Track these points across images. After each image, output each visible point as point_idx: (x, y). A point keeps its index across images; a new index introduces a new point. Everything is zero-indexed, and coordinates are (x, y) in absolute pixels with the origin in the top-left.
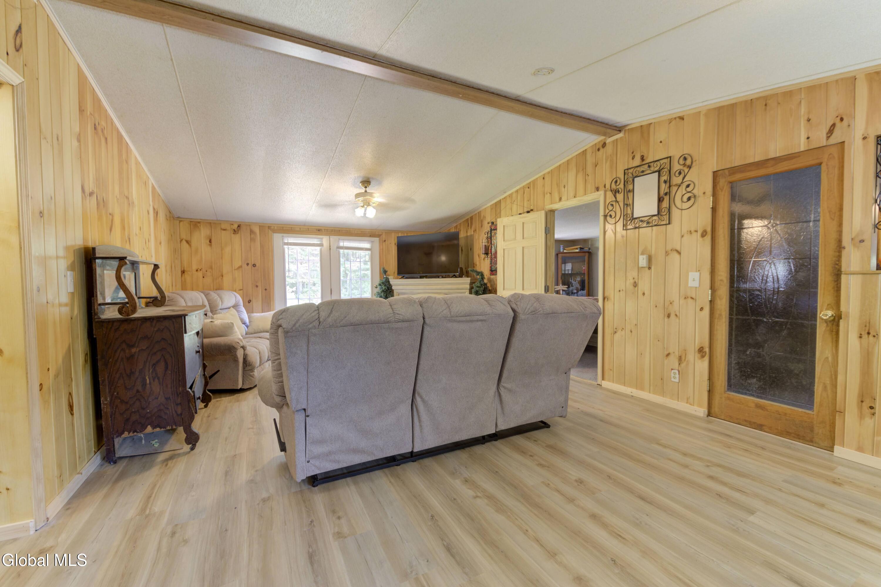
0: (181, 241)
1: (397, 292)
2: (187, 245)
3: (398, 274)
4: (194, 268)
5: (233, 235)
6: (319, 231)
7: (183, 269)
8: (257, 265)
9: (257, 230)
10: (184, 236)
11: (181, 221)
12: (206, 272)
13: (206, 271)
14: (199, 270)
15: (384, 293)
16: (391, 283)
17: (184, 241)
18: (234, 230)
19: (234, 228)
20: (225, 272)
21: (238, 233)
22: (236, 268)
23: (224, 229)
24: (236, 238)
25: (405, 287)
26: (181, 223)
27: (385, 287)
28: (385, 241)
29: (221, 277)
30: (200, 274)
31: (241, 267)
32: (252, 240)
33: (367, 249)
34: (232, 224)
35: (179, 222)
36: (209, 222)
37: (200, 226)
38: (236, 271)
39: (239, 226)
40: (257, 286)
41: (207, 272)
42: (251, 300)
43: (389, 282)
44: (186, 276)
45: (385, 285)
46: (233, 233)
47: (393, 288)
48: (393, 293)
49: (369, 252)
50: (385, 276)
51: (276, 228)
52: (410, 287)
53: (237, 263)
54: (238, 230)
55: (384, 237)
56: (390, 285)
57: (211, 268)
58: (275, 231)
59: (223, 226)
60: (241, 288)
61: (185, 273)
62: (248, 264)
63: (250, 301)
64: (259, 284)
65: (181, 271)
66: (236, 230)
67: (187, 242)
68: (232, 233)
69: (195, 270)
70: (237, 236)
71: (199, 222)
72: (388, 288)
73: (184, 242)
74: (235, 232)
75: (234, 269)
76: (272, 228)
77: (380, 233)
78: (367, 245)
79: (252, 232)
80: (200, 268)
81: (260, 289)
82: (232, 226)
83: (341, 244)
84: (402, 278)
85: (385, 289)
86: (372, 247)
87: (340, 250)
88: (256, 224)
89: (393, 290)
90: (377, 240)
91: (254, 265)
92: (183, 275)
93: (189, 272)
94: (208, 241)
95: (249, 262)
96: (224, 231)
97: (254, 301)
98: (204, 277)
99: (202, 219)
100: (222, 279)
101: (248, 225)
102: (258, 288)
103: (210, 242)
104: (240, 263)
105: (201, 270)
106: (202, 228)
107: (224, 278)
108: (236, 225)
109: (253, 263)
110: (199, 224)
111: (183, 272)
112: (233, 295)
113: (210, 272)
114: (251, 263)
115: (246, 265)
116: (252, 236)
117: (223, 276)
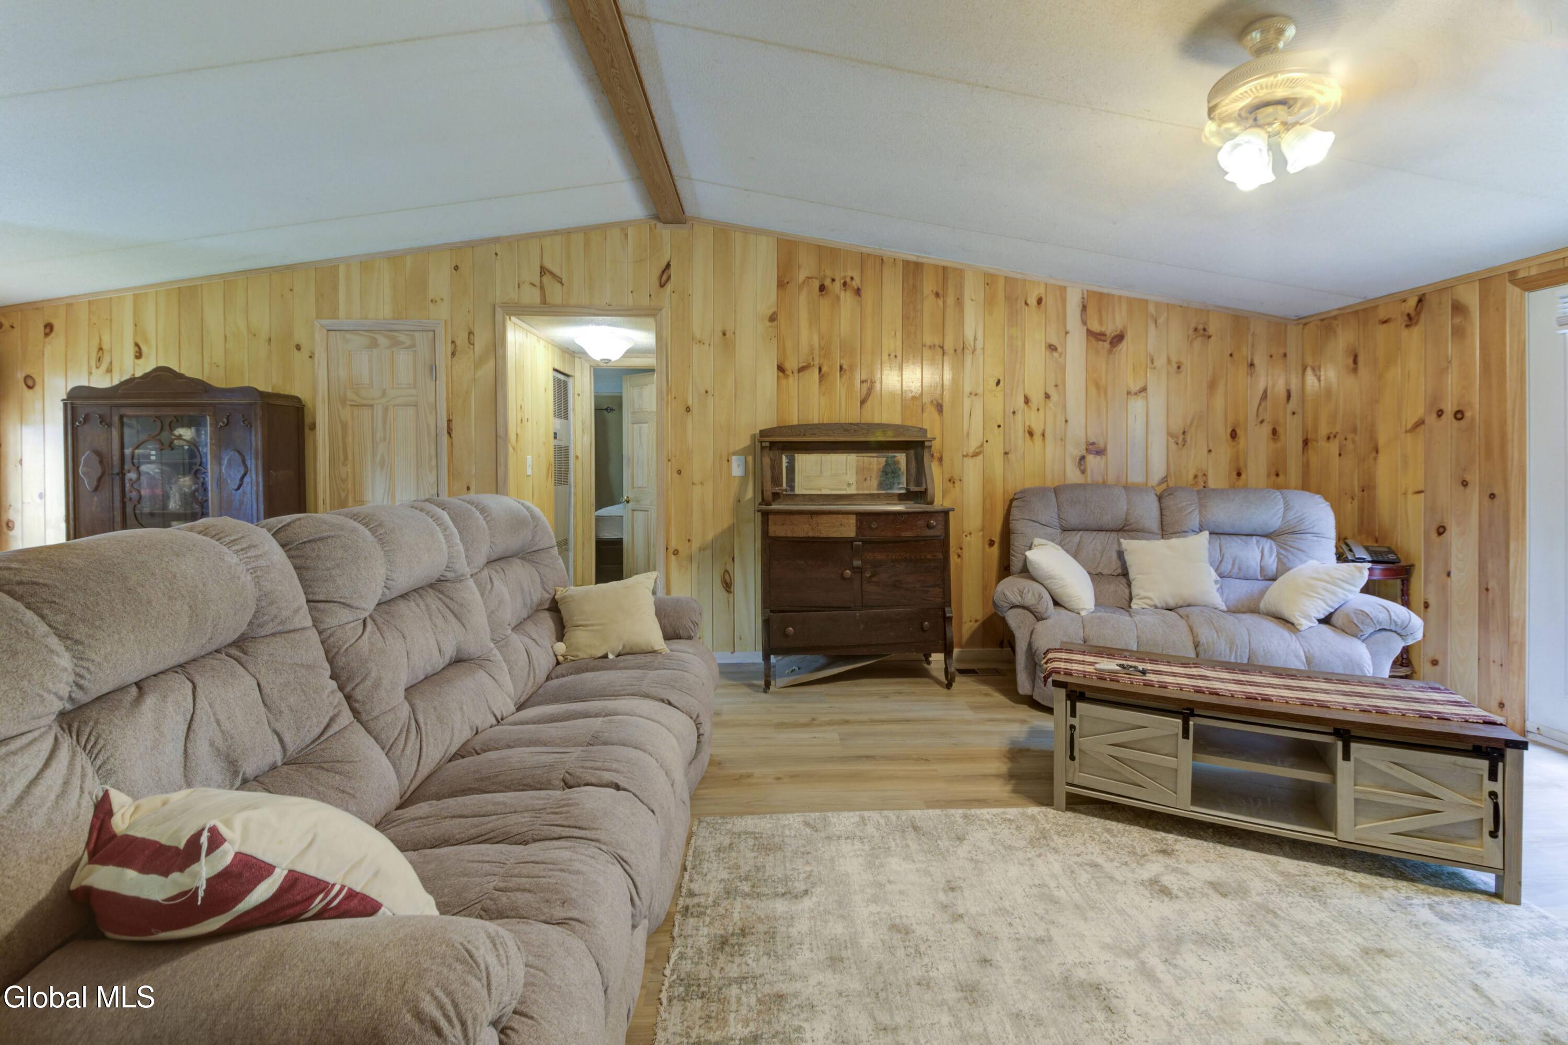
0: (1304, 371)
2: (1314, 379)
4: (1324, 431)
5: (1405, 333)
7: (1305, 438)
8: (1468, 414)
9: (1471, 298)
10: (1309, 360)
11: (1305, 324)
12: (1345, 442)
13: (1346, 439)
14: (1332, 436)
17: (1308, 372)
18: (1409, 315)
19: (1407, 311)
20: (1383, 439)
21: (1417, 323)
22: (1409, 426)
23: (1386, 319)
24: (1414, 338)
26: (1306, 328)
29: (1374, 454)
30: (1334, 447)
31: (1420, 423)
32: (1459, 333)
34: (1404, 301)
35: (1302, 329)
36: (1353, 310)
37: (1337, 326)
38: (1409, 435)
39: (1419, 301)
40: (1465, 484)
41: (1347, 442)
42: (1444, 527)
44: (1310, 452)
46: (1407, 326)
51: (1530, 272)
53: (1416, 410)
54: (1419, 314)
57: (1355, 431)
58: (1529, 285)
59: (1382, 315)
60: (1421, 488)
61: (1309, 444)
62: (1440, 413)
63: (1441, 530)
64: (1473, 477)
65: (1303, 442)
66: (1413, 313)
67: (1315, 372)
68: (1403, 326)
69: (1325, 438)
70: (1416, 331)
71: (1335, 318)
74: (1411, 320)
75: (1404, 430)
76: (1520, 276)
79: (1458, 309)
80: (1334, 432)
81: (1474, 492)
82: (1403, 304)
88: (1466, 279)
91: (1459, 415)
92: (1306, 449)
93: (1314, 443)
94: (1351, 361)
95: (1443, 407)
96: (1385, 325)
97: (1453, 530)
98: (1340, 455)
99: (1336, 307)
100: (1375, 459)
101: (1445, 288)
102: (1469, 489)
103: (1355, 362)
104: (1420, 412)
105: (1335, 437)
106: (1339, 331)
107: (1382, 457)
108: (1413, 302)
109: (1456, 409)
110: (1336, 322)
111: (1306, 442)
112: (1282, 502)
113: (1354, 442)
114: (1449, 408)
115: (1434, 416)
116: (1457, 320)
117: (1377, 452)
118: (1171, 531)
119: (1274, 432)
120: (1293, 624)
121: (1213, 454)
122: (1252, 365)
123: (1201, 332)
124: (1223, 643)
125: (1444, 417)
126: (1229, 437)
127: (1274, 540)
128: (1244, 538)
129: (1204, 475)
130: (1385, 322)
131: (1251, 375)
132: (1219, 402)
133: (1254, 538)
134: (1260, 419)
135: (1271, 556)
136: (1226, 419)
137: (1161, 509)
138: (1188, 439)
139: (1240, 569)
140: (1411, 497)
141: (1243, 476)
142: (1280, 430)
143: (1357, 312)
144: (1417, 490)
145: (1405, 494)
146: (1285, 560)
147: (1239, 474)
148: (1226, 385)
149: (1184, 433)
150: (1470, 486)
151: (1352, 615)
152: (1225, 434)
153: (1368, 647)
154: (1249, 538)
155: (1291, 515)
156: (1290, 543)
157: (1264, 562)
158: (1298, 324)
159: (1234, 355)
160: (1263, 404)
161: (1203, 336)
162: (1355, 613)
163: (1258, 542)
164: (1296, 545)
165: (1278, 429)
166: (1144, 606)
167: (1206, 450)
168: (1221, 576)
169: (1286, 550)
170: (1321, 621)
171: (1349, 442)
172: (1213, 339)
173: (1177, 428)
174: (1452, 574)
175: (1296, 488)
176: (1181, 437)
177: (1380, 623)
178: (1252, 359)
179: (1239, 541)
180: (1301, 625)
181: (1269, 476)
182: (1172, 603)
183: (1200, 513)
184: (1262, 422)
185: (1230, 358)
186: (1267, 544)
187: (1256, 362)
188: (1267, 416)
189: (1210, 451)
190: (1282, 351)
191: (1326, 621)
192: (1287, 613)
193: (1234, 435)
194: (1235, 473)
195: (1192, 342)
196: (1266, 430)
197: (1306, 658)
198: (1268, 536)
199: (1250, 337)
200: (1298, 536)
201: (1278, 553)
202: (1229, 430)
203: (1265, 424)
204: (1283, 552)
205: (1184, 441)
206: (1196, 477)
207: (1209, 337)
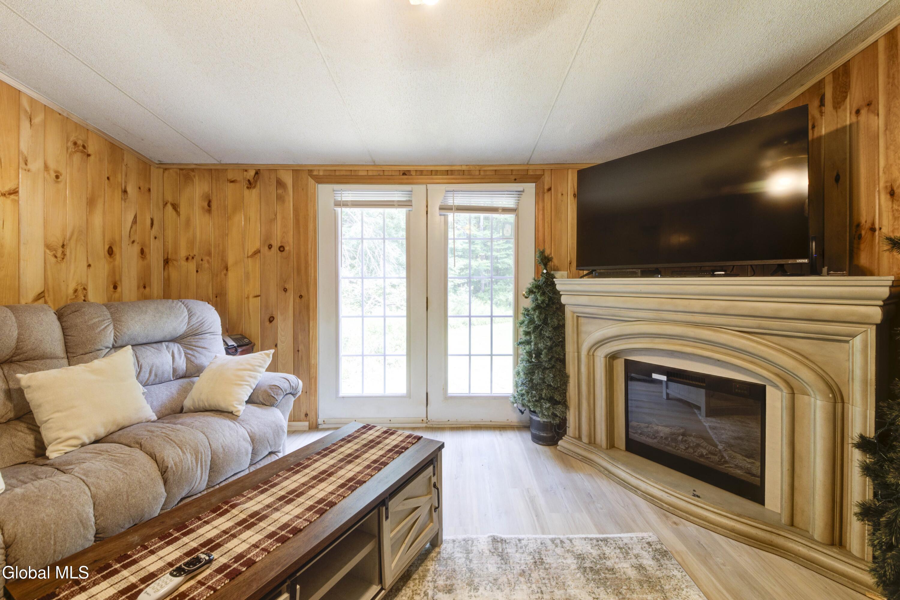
0: (165, 204)
1: (574, 313)
2: (174, 213)
3: (578, 266)
4: (183, 253)
5: (246, 192)
6: (404, 174)
7: (166, 257)
8: (287, 248)
9: (288, 179)
10: (169, 198)
11: (166, 169)
12: (201, 262)
13: (202, 260)
14: (190, 258)
15: (540, 313)
16: (558, 287)
17: (169, 205)
18: (249, 181)
19: (248, 178)
20: (231, 261)
21: (254, 187)
22: (250, 254)
23: (233, 180)
24: (252, 196)
25: (594, 300)
26: (167, 172)
27: (543, 298)
28: (549, 189)
29: (225, 271)
30: (192, 266)
31: (257, 252)
32: (280, 199)
33: (506, 210)
34: (246, 171)
35: (164, 172)
36: (208, 168)
37: (194, 176)
38: (250, 259)
39: (257, 173)
40: (285, 290)
41: (203, 262)
42: (273, 318)
43: (553, 285)
44: (170, 269)
45: (543, 294)
46: (248, 188)
47: (564, 300)
48: (564, 313)
49: (510, 218)
50: (545, 271)
51: (321, 173)
52: (611, 301)
53: (254, 244)
54: (256, 182)
55: (547, 180)
56: (557, 294)
57: (209, 254)
58: (320, 180)
59: (230, 176)
60: (258, 294)
61: (170, 264)
62: (270, 247)
63: (271, 319)
64: (290, 286)
65: (164, 261)
66: (252, 180)
67: (175, 207)
68: (245, 187)
69: (185, 259)
70: (255, 192)
71: (193, 170)
72: (550, 299)
73: (169, 208)
74: (251, 185)
75: (246, 256)
76: (315, 173)
77: (538, 173)
78: (508, 202)
79: (280, 184)
80: (192, 255)
81: (291, 297)
82: (245, 173)
83: (450, 202)
84: (590, 274)
85: (543, 302)
86: (518, 204)
87: (448, 214)
88: (285, 167)
89: (564, 305)
90: (530, 188)
91: (281, 249)
92: (167, 267)
93: (175, 262)
94: (206, 204)
95: (272, 243)
96: (232, 184)
97: (279, 319)
98: (197, 271)
99: (195, 162)
100: (226, 275)
101: (273, 169)
102: (288, 294)
103: (209, 205)
104: (257, 245)
105: (193, 258)
106: (196, 180)
107: (230, 274)
108: (252, 173)
109: (279, 245)
110: (193, 174)
111: (166, 262)
112: (185, 310)
113: (208, 262)
114: (276, 244)
115: (267, 248)
116: (280, 191)
117: (227, 270)
118: (81, 352)
119: (142, 252)
120: (231, 413)
121: (92, 269)
122: (125, 192)
123: (81, 148)
124: (189, 456)
125: (273, 249)
126: (106, 253)
127: (180, 344)
128: (155, 345)
129: (84, 289)
130: (232, 182)
131: (125, 200)
132: (97, 220)
133: (163, 343)
134: (132, 240)
135: (180, 358)
136: (104, 236)
137: (64, 329)
138: (68, 253)
139: (156, 375)
140: (251, 299)
141: (119, 289)
142: (146, 250)
143: (211, 170)
144: (256, 295)
145: (248, 298)
146: (193, 359)
147: (115, 287)
148: (104, 205)
149: (63, 246)
150: (288, 291)
151: (270, 391)
152: (102, 251)
153: (280, 410)
154: (159, 345)
155: (194, 320)
156: (194, 343)
157: (175, 364)
158: (160, 168)
159: (111, 178)
160: (134, 227)
161: (82, 152)
162: (270, 388)
163: (167, 347)
164: (199, 344)
165: (145, 249)
166: (69, 449)
167: (86, 265)
168: (145, 385)
169: (191, 349)
170: (247, 402)
171: (205, 262)
172: (92, 158)
173: (56, 239)
174: (278, 345)
175: (158, 298)
176: (60, 251)
177: (286, 391)
178: (125, 187)
179: (152, 350)
180: (238, 411)
181: (138, 288)
182: (102, 432)
183: (115, 328)
184: (133, 242)
185: (107, 181)
186: (175, 347)
187: (129, 190)
188: (137, 238)
189: (89, 266)
190: (147, 186)
191: (250, 401)
192: (223, 405)
193: (111, 252)
194: (112, 287)
195: (71, 155)
196: (136, 249)
197: (250, 437)
198: (174, 340)
199: (124, 167)
200: (200, 336)
201: (186, 354)
202: (107, 247)
203: (135, 244)
204: (190, 352)
205: (64, 254)
206: (76, 291)
207: (89, 155)
